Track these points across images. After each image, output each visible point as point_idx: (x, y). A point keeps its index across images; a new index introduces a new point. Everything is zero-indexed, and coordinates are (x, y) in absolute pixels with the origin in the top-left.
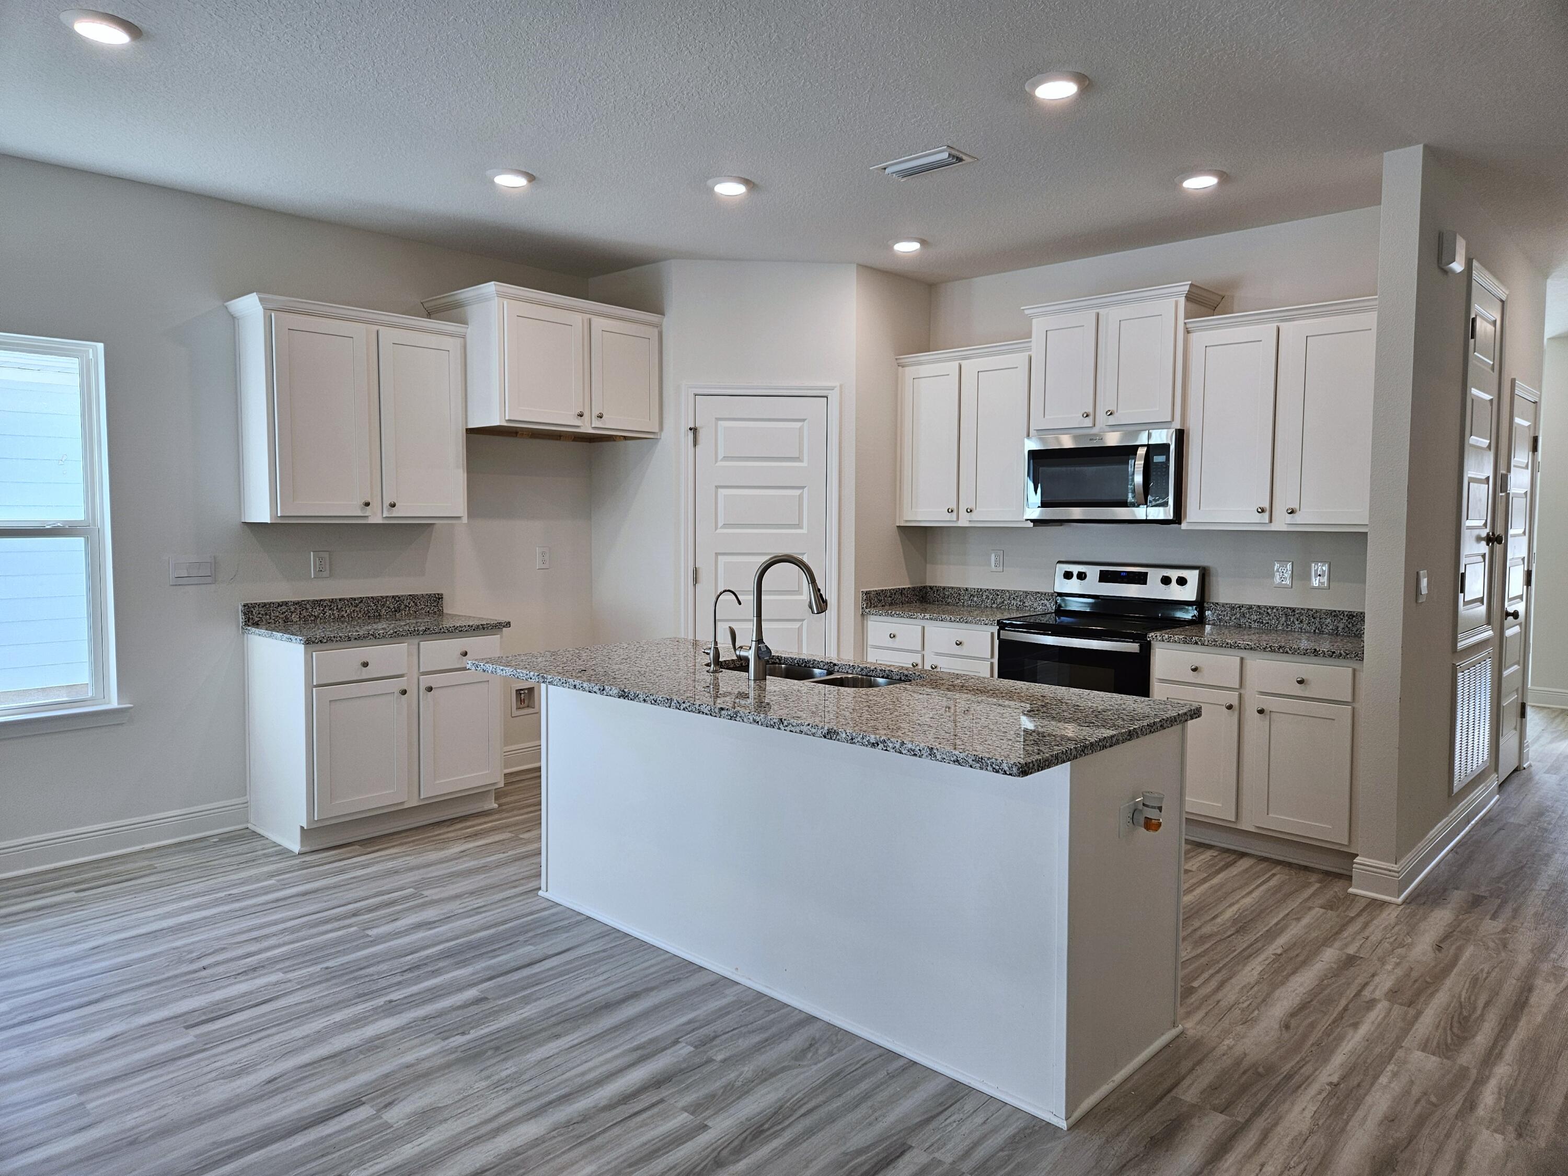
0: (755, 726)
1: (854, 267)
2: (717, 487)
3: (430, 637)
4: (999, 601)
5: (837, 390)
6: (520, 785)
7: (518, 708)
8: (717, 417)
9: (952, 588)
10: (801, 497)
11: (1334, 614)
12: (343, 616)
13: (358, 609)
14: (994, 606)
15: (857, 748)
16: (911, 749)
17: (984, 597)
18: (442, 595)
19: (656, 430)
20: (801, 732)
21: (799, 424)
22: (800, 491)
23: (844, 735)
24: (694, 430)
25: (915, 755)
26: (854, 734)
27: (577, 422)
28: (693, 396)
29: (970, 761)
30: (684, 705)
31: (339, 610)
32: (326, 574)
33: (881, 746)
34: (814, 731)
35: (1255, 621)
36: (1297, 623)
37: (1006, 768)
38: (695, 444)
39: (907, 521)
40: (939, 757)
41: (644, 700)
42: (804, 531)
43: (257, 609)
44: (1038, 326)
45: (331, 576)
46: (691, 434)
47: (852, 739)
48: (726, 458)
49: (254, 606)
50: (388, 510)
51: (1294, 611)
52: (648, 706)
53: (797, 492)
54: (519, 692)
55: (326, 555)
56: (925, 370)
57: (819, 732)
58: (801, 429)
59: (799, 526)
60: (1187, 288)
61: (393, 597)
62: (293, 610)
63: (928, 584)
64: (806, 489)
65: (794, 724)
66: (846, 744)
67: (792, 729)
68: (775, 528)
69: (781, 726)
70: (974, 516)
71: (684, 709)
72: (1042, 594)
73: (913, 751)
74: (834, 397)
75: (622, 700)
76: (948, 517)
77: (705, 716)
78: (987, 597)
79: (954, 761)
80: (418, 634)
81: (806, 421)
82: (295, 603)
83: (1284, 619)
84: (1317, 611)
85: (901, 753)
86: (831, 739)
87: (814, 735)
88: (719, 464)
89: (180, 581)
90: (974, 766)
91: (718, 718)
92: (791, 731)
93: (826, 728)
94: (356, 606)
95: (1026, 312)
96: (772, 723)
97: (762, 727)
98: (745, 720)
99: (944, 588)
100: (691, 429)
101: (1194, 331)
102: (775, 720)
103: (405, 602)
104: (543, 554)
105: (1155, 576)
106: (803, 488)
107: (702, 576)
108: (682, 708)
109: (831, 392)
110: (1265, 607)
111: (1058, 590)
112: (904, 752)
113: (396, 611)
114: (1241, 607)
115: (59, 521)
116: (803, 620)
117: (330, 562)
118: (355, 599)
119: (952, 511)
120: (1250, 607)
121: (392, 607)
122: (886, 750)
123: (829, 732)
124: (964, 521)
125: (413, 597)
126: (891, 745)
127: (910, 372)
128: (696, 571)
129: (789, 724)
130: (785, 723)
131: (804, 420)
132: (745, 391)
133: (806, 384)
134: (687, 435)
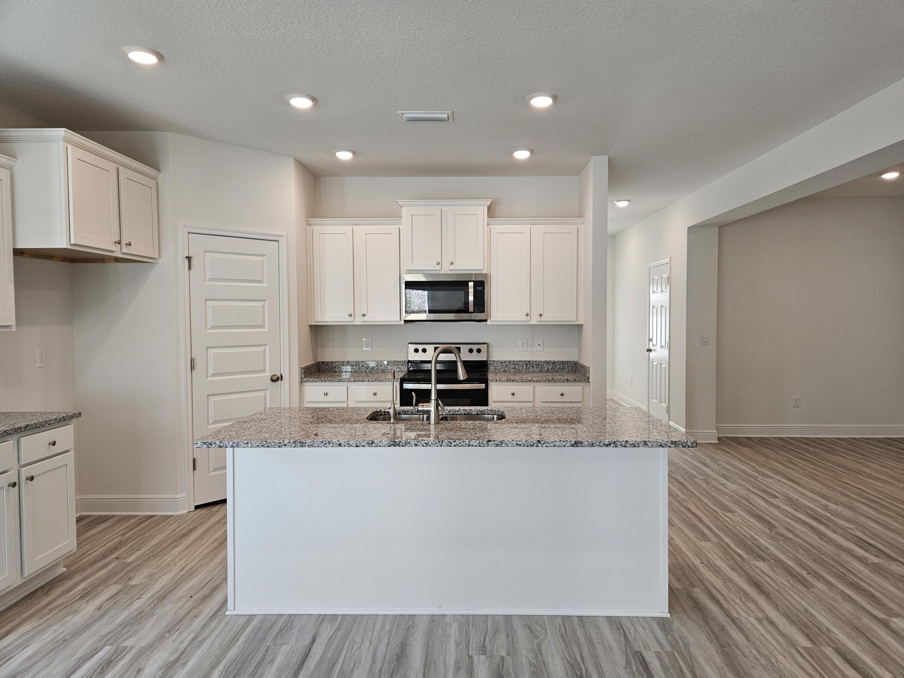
0: (519, 447)
1: (292, 159)
2: (206, 300)
3: (31, 432)
5: (284, 237)
8: (205, 250)
9: (338, 362)
10: (263, 307)
11: (547, 362)
14: (368, 371)
15: (596, 448)
16: (632, 444)
17: (361, 366)
19: (156, 256)
20: (555, 446)
21: (261, 258)
22: (263, 303)
23: (587, 443)
24: (189, 258)
25: (635, 446)
26: (594, 442)
28: (187, 233)
29: (669, 444)
30: (455, 443)
33: (612, 445)
34: (564, 444)
35: (512, 368)
36: (531, 368)
37: (690, 444)
38: (190, 268)
39: (316, 322)
40: (650, 445)
41: (416, 445)
42: (266, 329)
44: (405, 212)
46: (186, 261)
47: (592, 444)
48: (212, 279)
51: (530, 362)
52: (420, 449)
53: (261, 304)
56: (328, 229)
57: (569, 444)
58: (263, 260)
59: (263, 326)
60: (489, 203)
64: (266, 302)
65: (549, 442)
66: (588, 448)
67: (548, 445)
69: (539, 445)
70: (366, 318)
71: (455, 446)
72: (398, 362)
73: (634, 444)
74: (283, 241)
75: (392, 448)
76: (348, 319)
77: (474, 447)
78: (363, 366)
79: (659, 446)
80: (21, 431)
81: (266, 257)
83: (525, 366)
84: (540, 362)
85: (625, 447)
86: (577, 446)
87: (564, 446)
88: (207, 283)
90: (671, 446)
91: (486, 447)
92: (546, 446)
93: (574, 441)
95: (399, 203)
96: (532, 444)
97: (524, 447)
98: (509, 445)
99: (332, 362)
100: (187, 257)
101: (490, 225)
102: (534, 442)
105: (464, 349)
106: (264, 301)
107: (197, 364)
108: (453, 445)
109: (281, 238)
110: (516, 361)
111: (410, 359)
112: (628, 446)
114: (505, 362)
116: (268, 390)
119: (351, 316)
120: (510, 362)
122: (616, 447)
123: (575, 443)
124: (358, 321)
126: (619, 444)
127: (317, 229)
128: (192, 360)
129: (545, 443)
130: (542, 442)
131: (264, 256)
132: (224, 233)
133: (265, 232)
134: (184, 262)
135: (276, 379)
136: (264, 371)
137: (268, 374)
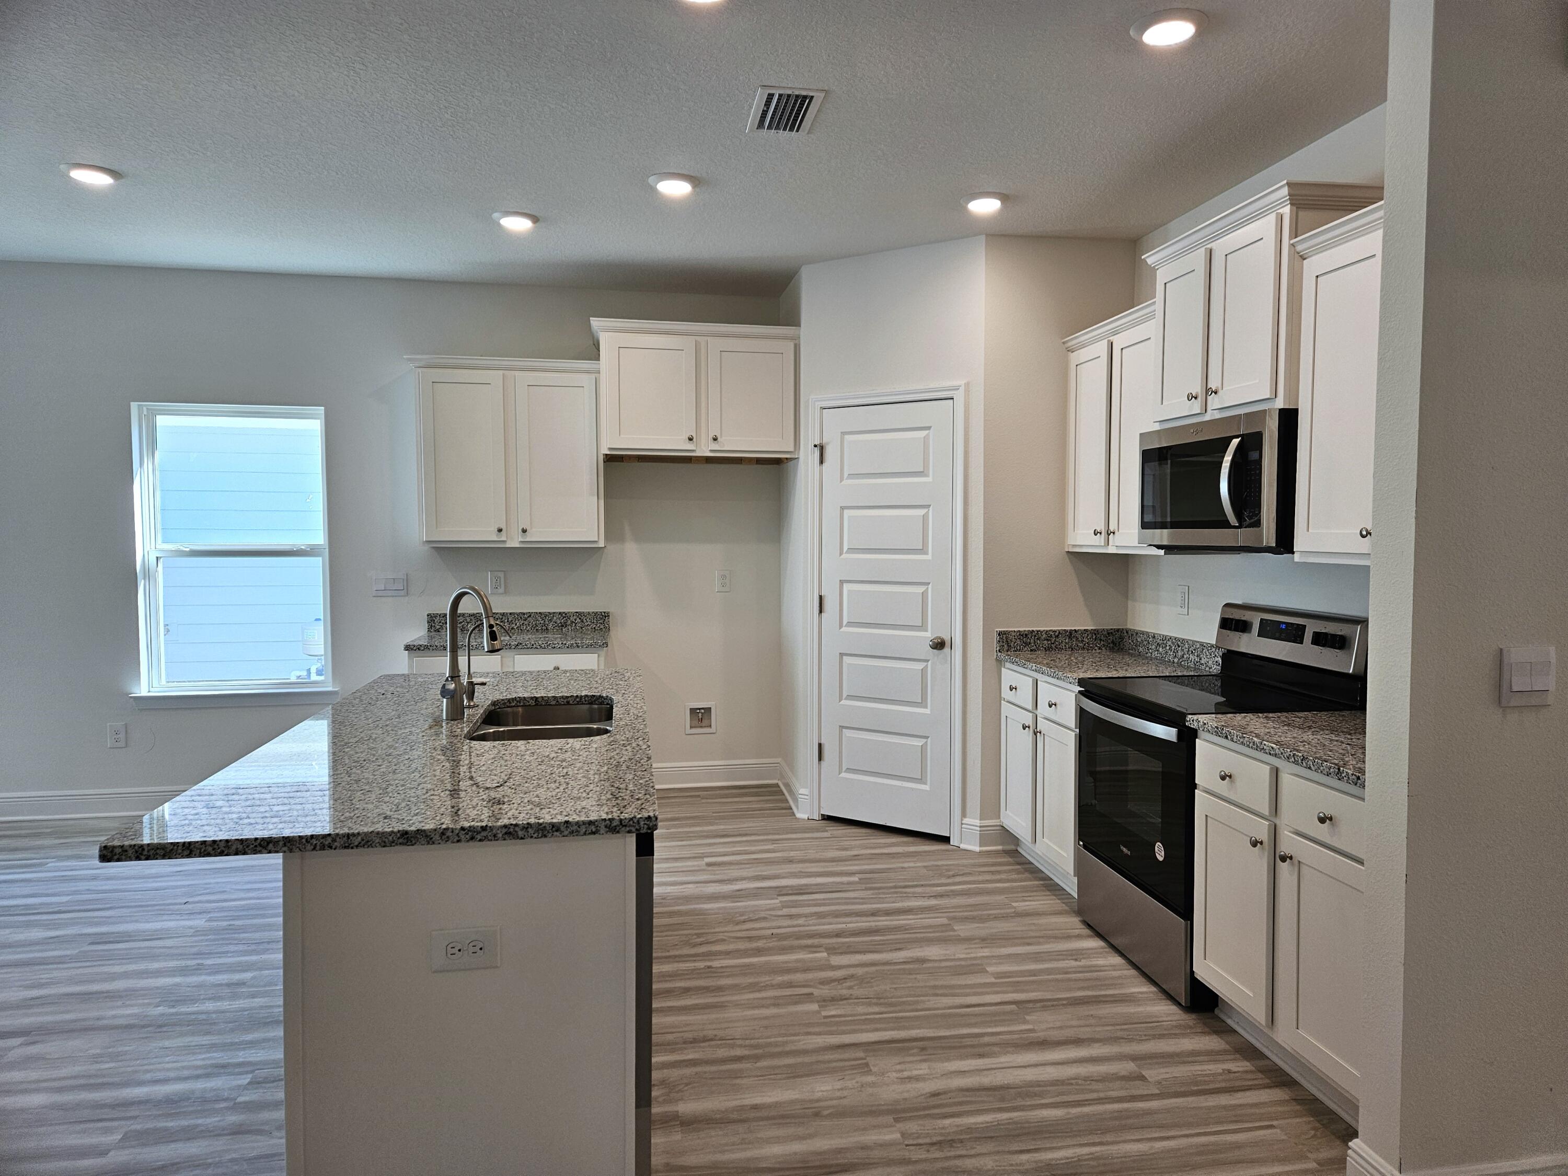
1: (983, 237)
2: (842, 508)
4: (1180, 654)
5: (962, 389)
6: (673, 801)
7: (691, 727)
8: (843, 431)
9: (1143, 633)
10: (925, 518)
12: (513, 628)
13: (526, 623)
17: (1168, 648)
18: (608, 613)
19: (793, 448)
21: (924, 434)
24: (821, 447)
27: (690, 446)
28: (818, 411)
31: (510, 623)
32: (501, 590)
38: (821, 462)
39: (1072, 546)
42: (929, 557)
43: (438, 618)
44: (1160, 279)
45: (505, 592)
46: (817, 452)
48: (851, 476)
49: (436, 616)
50: (522, 536)
53: (925, 512)
54: (693, 711)
55: (501, 575)
56: (1085, 353)
58: (926, 439)
59: (923, 551)
61: (560, 613)
62: (468, 620)
63: (1129, 626)
64: (931, 508)
68: (904, 554)
70: (1117, 540)
74: (959, 396)
76: (1097, 541)
81: (932, 429)
82: (470, 615)
88: (845, 482)
89: (380, 593)
94: (525, 620)
95: (1151, 259)
99: (1137, 633)
100: (818, 446)
101: (1307, 256)
103: (571, 618)
104: (724, 577)
106: (928, 505)
107: (828, 605)
109: (957, 392)
113: (562, 626)
115: (303, 545)
116: (928, 661)
117: (505, 581)
118: (524, 614)
119: (1101, 533)
121: (559, 622)
125: (579, 614)
127: (1075, 357)
128: (821, 599)
131: (929, 428)
132: (869, 399)
133: (932, 386)
134: (814, 453)
135: (939, 645)
136: (923, 627)
137: (929, 635)
